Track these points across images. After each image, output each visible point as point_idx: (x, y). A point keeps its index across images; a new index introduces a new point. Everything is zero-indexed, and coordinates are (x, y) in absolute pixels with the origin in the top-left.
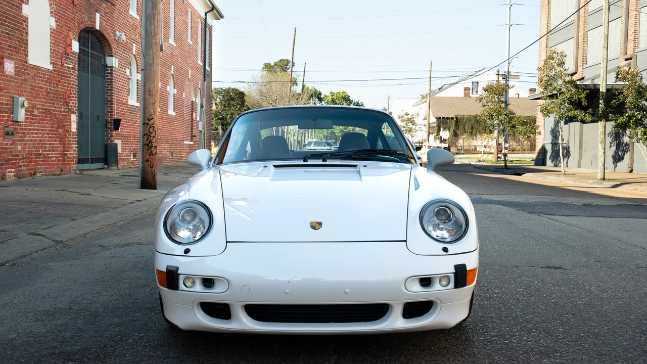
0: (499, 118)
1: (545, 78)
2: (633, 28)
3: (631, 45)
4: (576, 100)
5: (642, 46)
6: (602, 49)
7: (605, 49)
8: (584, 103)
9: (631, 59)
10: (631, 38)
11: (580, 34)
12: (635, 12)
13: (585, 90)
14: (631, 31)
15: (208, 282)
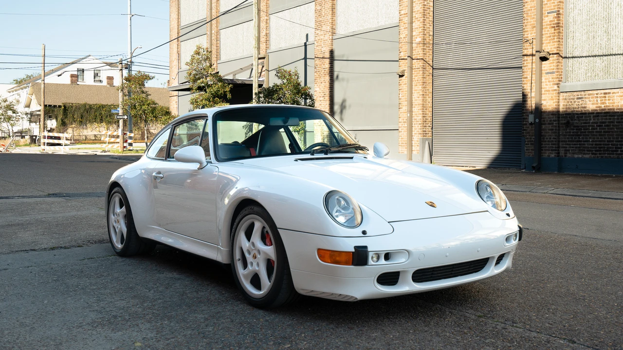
0: (141, 108)
1: (194, 72)
2: (265, 31)
3: (263, 46)
4: (222, 93)
5: (273, 48)
6: (254, 49)
7: (256, 49)
8: (229, 96)
9: (264, 58)
10: (263, 39)
11: (213, 32)
12: (266, 18)
13: (229, 84)
14: (263, 34)
15: (387, 256)
